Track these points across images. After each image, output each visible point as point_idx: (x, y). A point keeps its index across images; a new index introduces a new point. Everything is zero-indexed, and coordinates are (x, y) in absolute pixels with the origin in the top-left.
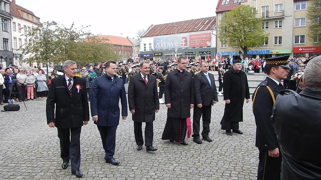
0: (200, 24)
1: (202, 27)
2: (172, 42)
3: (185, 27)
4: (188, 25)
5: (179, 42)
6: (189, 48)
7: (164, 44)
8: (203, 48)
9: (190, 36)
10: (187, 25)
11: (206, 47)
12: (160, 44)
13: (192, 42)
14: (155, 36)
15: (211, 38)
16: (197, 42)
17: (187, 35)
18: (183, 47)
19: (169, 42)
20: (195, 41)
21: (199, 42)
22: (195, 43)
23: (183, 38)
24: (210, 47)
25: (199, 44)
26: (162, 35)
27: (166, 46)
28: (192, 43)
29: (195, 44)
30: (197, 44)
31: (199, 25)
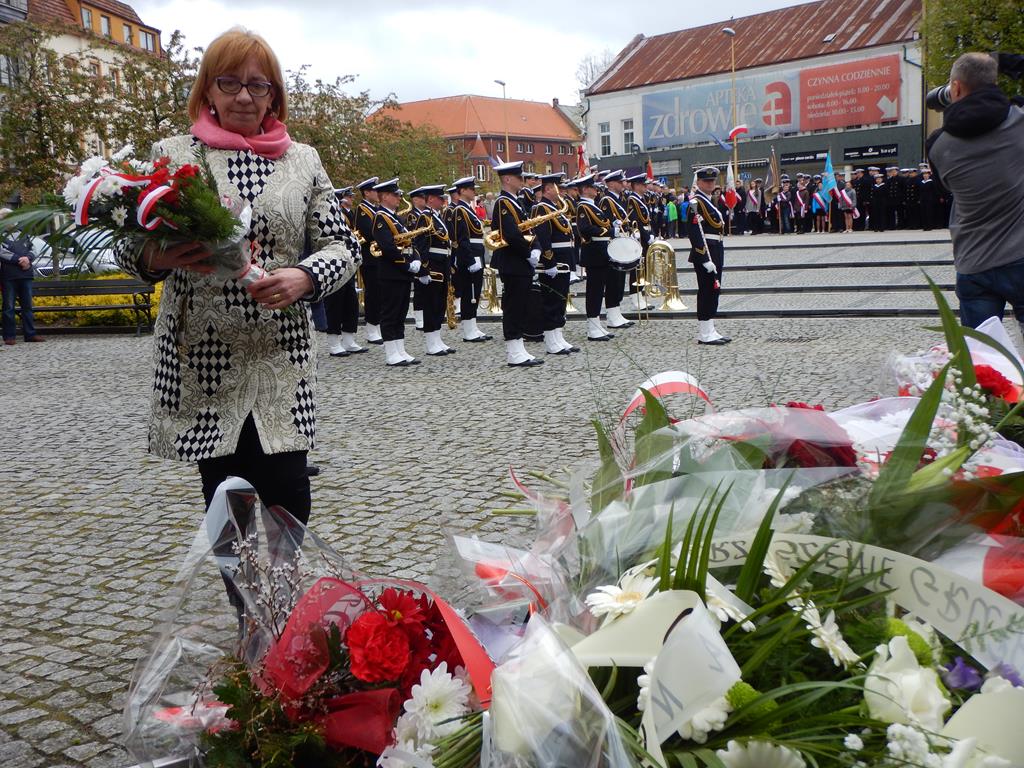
0: (851, 18)
1: (858, 34)
2: (720, 109)
3: (782, 38)
4: (797, 28)
5: (754, 108)
6: (800, 135)
7: (687, 119)
8: (864, 128)
9: (804, 77)
10: (794, 26)
11: (875, 127)
12: (671, 120)
13: (814, 106)
14: (651, 84)
15: (901, 80)
16: (834, 103)
17: (788, 73)
18: (774, 130)
19: (709, 111)
20: (824, 101)
21: (845, 102)
22: (827, 109)
23: (771, 88)
24: (895, 122)
25: (842, 111)
26: (681, 79)
27: (698, 127)
28: (814, 111)
29: (828, 114)
30: (834, 112)
31: (845, 24)
